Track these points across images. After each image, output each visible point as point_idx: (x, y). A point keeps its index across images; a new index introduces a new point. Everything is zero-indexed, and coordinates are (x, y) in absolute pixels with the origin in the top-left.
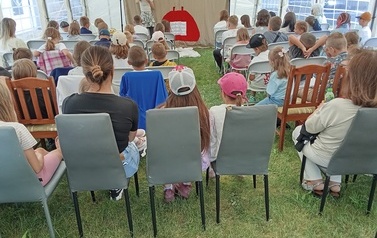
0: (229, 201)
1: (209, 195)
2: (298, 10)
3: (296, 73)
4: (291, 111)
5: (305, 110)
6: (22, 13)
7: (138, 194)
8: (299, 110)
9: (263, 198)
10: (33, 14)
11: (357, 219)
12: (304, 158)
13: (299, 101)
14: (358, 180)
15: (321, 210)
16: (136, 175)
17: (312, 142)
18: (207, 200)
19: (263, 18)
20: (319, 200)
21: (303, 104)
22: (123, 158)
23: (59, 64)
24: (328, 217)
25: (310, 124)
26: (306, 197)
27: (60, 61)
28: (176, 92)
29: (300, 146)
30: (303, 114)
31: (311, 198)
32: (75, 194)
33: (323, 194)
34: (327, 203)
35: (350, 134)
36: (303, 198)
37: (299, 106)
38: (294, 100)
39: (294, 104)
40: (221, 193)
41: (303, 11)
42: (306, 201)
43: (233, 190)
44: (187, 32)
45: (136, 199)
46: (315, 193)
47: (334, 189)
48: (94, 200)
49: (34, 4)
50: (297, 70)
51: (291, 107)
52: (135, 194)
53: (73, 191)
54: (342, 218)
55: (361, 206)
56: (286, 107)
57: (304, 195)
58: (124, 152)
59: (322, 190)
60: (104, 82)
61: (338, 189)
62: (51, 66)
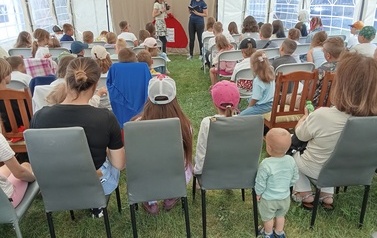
0: (217, 216)
1: (195, 210)
2: (284, 16)
3: (283, 80)
4: (279, 119)
5: (293, 118)
6: (7, 21)
7: (120, 211)
8: (287, 118)
9: (251, 212)
10: (19, 21)
11: (349, 233)
13: (287, 108)
14: (349, 190)
15: (312, 223)
16: (117, 190)
18: (194, 216)
19: (250, 25)
20: (310, 213)
21: (292, 112)
22: (101, 175)
23: (41, 72)
24: (320, 232)
26: (297, 210)
27: (42, 69)
28: (153, 100)
30: (291, 122)
31: (301, 211)
32: (49, 214)
34: (318, 215)
36: (294, 210)
37: (287, 114)
38: (282, 108)
39: (282, 112)
40: (208, 207)
41: (290, 17)
42: (297, 214)
43: (222, 203)
44: (175, 39)
45: (118, 216)
46: (304, 205)
47: (326, 201)
48: (73, 218)
49: (20, 11)
50: (284, 77)
51: (279, 114)
52: (117, 211)
53: (47, 211)
54: (334, 232)
55: (353, 218)
56: (274, 115)
57: (294, 208)
58: (101, 169)
59: (311, 203)
60: (82, 93)
61: (331, 201)
62: (33, 75)
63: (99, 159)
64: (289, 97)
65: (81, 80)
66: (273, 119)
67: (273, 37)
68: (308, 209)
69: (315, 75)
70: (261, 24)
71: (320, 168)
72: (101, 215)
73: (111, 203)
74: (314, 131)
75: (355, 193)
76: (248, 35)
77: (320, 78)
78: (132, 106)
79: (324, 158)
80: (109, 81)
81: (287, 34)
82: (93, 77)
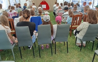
0: (58, 49)
5: (76, 26)
8: (75, 26)
9: (66, 48)
11: (89, 52)
12: (77, 37)
13: (75, 24)
15: (81, 50)
16: (35, 43)
17: (78, 33)
18: (53, 49)
20: (80, 48)
21: (76, 25)
22: (32, 38)
24: (82, 52)
25: (78, 29)
27: (14, 15)
29: (75, 35)
30: (76, 27)
31: (78, 48)
33: (81, 47)
34: (82, 48)
35: (87, 31)
36: (76, 48)
40: (56, 47)
42: (77, 48)
43: (59, 46)
45: (35, 49)
46: (79, 46)
48: (24, 49)
50: (74, 16)
51: (73, 25)
53: (19, 46)
54: (86, 52)
55: (90, 49)
56: (72, 25)
57: (77, 47)
60: (27, 19)
61: (85, 45)
62: (12, 16)
64: (75, 21)
65: (26, 17)
66: (72, 26)
69: (82, 16)
76: (65, 6)
77: (83, 16)
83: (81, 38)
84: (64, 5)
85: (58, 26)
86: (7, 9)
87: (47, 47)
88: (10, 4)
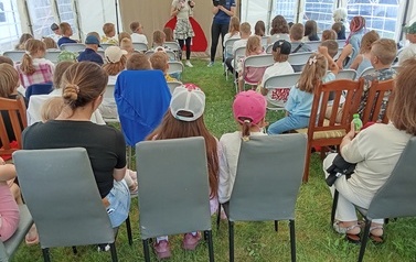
0: (246, 250)
1: (220, 243)
4: (317, 135)
5: (333, 133)
7: (131, 243)
8: (327, 133)
9: (287, 245)
13: (326, 123)
17: (348, 176)
18: (219, 250)
19: (279, 25)
20: (356, 247)
21: (332, 127)
22: (108, 204)
23: (38, 79)
26: (340, 243)
27: (41, 75)
29: (332, 180)
31: (346, 244)
32: (45, 250)
34: (367, 251)
36: (337, 243)
37: (326, 129)
38: (321, 122)
39: (321, 127)
42: (340, 248)
43: (251, 235)
45: (129, 250)
46: (349, 237)
47: (375, 233)
48: (75, 252)
50: (324, 86)
51: (317, 129)
52: (127, 243)
53: (43, 247)
55: (407, 254)
56: (312, 130)
57: (337, 241)
58: (108, 197)
59: (357, 235)
60: (79, 109)
61: (380, 233)
62: (30, 81)
63: (105, 185)
65: (68, 97)
66: (310, 135)
67: (305, 40)
68: (353, 241)
69: (360, 84)
70: (291, 24)
71: (372, 196)
72: (107, 248)
73: (121, 235)
74: (367, 152)
75: (407, 223)
76: (278, 37)
77: (365, 89)
78: (145, 121)
79: (377, 185)
80: (118, 93)
81: (320, 37)
82: (88, 92)
83: (365, 203)
84: (274, 32)
85: (243, 147)
86: (13, 49)
87: (191, 242)
88: (30, 26)
